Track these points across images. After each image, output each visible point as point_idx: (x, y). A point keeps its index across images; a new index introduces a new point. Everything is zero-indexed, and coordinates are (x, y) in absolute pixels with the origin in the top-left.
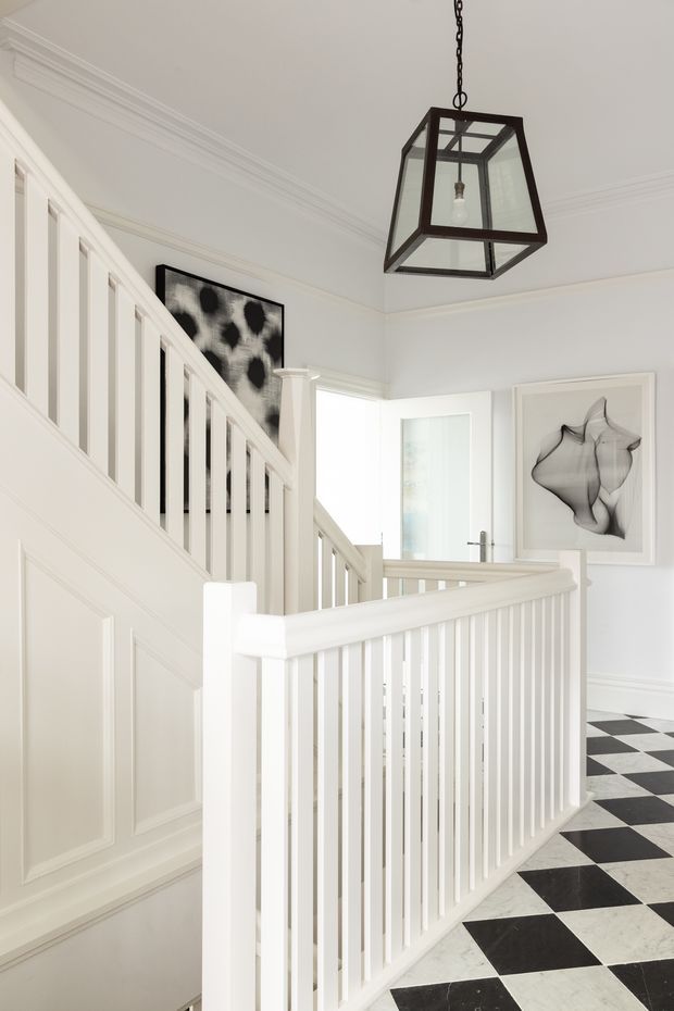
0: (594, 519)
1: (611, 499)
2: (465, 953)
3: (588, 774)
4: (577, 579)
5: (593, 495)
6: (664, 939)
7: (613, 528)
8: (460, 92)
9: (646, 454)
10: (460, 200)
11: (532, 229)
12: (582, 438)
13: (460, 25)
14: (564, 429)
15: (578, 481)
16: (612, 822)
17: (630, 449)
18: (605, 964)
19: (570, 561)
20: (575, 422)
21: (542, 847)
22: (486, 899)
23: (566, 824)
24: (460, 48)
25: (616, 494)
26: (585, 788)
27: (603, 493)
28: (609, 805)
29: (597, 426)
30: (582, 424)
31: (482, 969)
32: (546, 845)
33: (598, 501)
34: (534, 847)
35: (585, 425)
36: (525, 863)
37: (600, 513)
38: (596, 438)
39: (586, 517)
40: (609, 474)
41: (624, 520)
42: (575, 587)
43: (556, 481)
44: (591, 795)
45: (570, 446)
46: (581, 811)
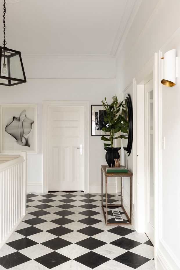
0: (22, 142)
1: (26, 137)
2: (8, 249)
3: (27, 207)
4: (25, 158)
5: (22, 136)
6: (50, 236)
7: (27, 144)
8: (4, 41)
9: (35, 125)
10: (4, 68)
11: (23, 79)
12: (19, 120)
13: (4, 25)
14: (14, 118)
15: (18, 132)
16: (33, 217)
17: (31, 124)
18: (40, 243)
19: (23, 154)
20: (17, 116)
21: (19, 225)
22: (9, 238)
23: (23, 219)
24: (5, 30)
25: (28, 136)
26: (26, 210)
27: (24, 135)
28: (31, 213)
29: (23, 118)
30: (19, 116)
31: (14, 251)
32: (20, 224)
33: (23, 137)
34: (17, 225)
35: (20, 117)
36: (16, 229)
37: (24, 140)
38: (23, 120)
39: (20, 142)
40: (26, 130)
41: (30, 142)
42: (24, 161)
43: (12, 131)
44: (27, 212)
45: (15, 123)
46: (26, 216)
